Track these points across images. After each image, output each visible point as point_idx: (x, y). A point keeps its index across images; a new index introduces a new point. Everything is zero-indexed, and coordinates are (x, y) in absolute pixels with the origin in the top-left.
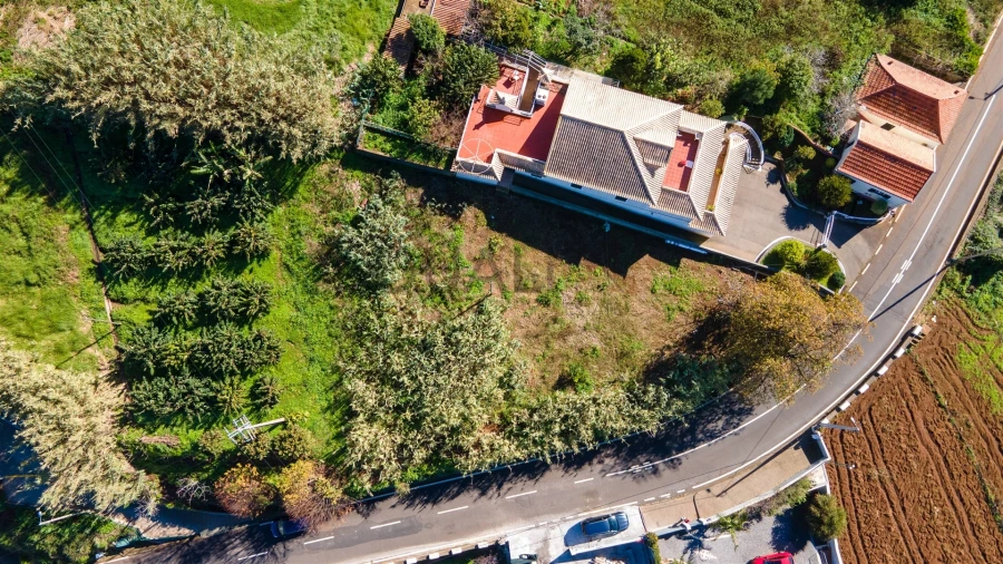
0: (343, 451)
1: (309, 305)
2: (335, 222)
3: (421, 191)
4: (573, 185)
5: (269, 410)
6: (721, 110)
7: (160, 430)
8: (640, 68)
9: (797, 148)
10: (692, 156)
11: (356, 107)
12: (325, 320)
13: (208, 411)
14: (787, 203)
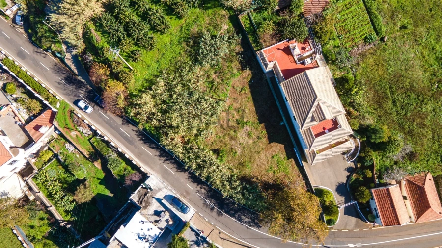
0: (136, 96)
1: (175, 46)
2: (208, 31)
3: (242, 50)
4: (286, 98)
5: (131, 61)
6: (356, 128)
7: (99, 33)
8: (346, 87)
9: (367, 169)
10: (330, 130)
11: (252, 4)
12: (174, 55)
13: (116, 42)
14: (345, 182)
